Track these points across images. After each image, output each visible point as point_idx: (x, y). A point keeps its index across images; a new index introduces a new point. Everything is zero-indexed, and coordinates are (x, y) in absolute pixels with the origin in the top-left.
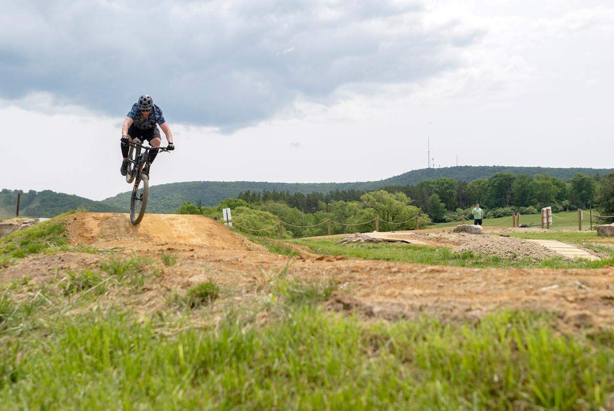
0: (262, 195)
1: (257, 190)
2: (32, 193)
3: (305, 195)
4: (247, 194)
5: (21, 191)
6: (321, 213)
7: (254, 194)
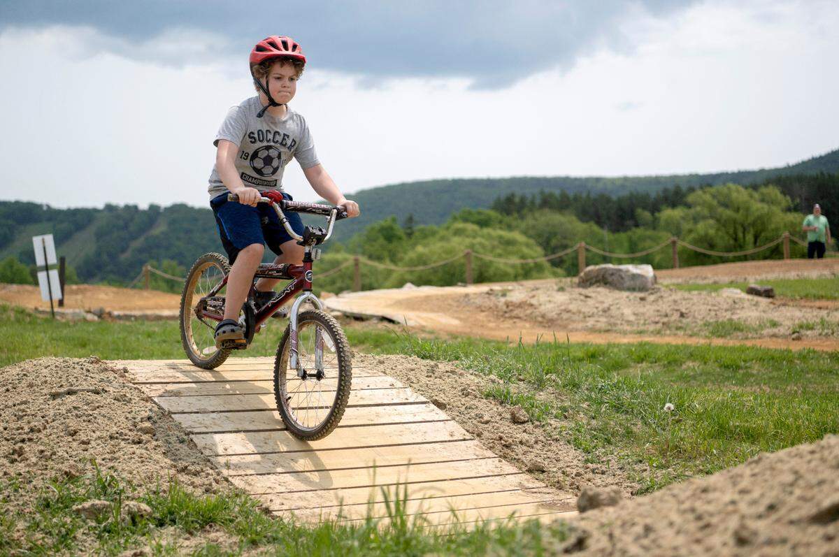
0: (538, 201)
1: (529, 192)
2: (154, 209)
3: (614, 198)
4: (510, 200)
5: (136, 207)
6: (640, 231)
7: (523, 200)
